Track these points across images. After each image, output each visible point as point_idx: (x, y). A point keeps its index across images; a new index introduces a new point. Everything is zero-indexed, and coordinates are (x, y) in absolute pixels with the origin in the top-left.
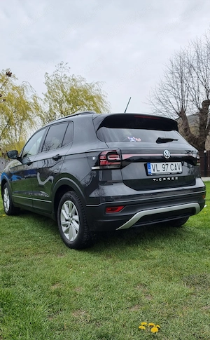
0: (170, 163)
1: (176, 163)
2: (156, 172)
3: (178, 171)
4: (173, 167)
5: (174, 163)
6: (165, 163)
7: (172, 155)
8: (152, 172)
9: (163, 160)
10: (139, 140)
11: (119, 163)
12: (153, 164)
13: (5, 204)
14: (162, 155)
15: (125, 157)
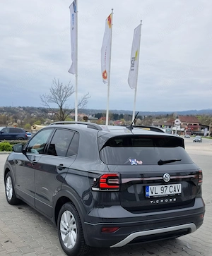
0: (169, 186)
1: (176, 185)
2: (154, 194)
3: (177, 192)
4: (172, 189)
5: (173, 185)
6: (164, 186)
7: (172, 178)
8: (150, 195)
9: (162, 182)
10: (141, 162)
11: (118, 187)
12: (152, 187)
13: (8, 193)
14: (161, 178)
15: (124, 181)
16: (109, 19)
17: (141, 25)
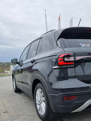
10: (89, 45)
13: (14, 87)
15: (78, 58)
16: (59, 18)
17: (72, 18)
